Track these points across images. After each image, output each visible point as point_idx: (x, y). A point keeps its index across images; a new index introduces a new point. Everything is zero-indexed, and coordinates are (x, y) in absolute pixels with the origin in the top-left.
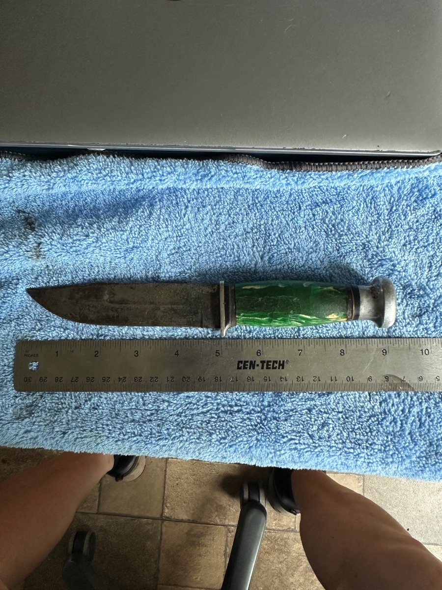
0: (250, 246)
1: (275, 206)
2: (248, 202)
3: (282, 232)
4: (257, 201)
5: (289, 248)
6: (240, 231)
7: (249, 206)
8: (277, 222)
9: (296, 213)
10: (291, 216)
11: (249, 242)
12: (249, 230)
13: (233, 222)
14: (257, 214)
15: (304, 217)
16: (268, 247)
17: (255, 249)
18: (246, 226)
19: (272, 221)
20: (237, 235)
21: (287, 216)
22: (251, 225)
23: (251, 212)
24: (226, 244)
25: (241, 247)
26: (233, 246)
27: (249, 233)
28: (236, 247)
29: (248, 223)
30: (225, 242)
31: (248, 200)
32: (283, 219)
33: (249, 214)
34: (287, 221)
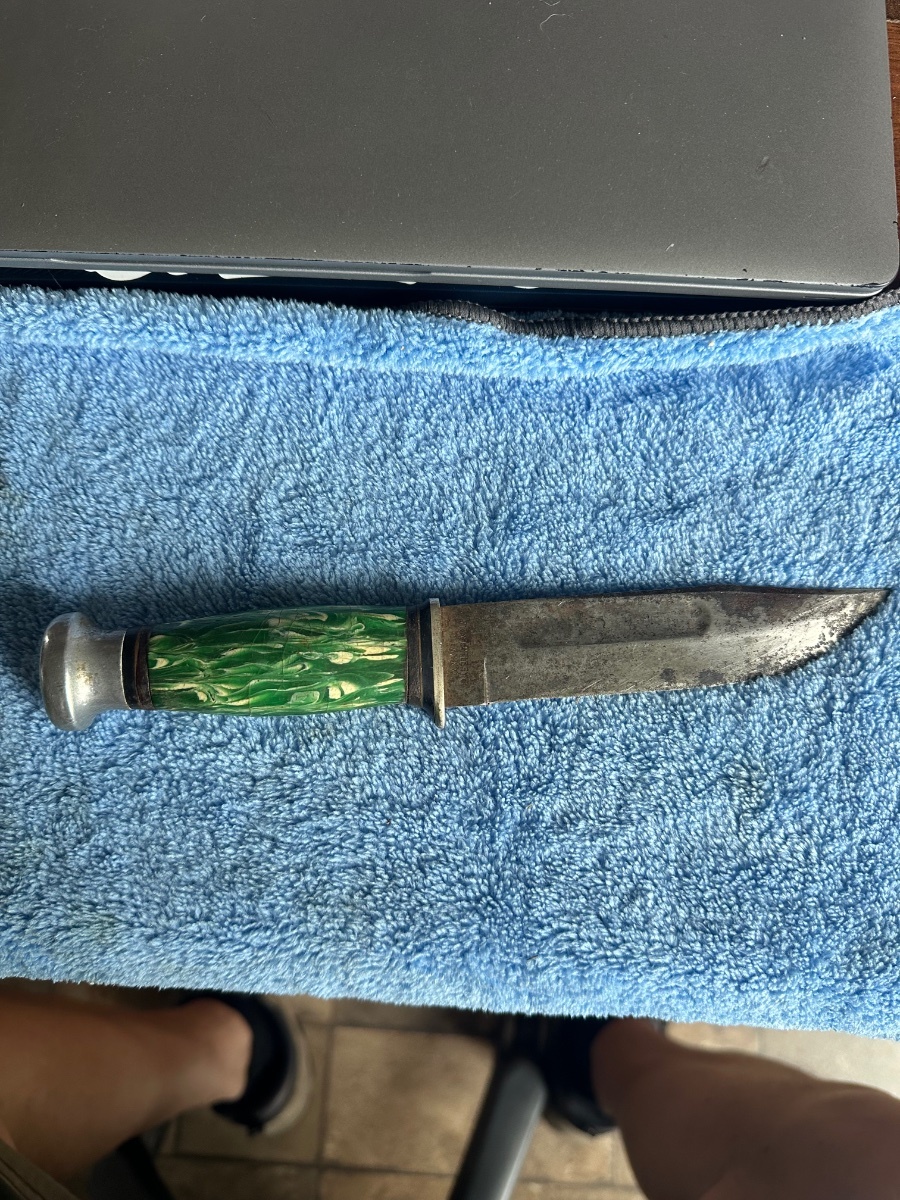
0: (469, 488)
1: (531, 401)
2: (472, 392)
3: (543, 460)
4: (492, 391)
5: (557, 495)
6: (448, 454)
7: (473, 401)
8: (534, 436)
9: (578, 417)
10: (567, 422)
11: (469, 481)
12: (471, 454)
13: (436, 435)
14: (491, 419)
15: (597, 425)
16: (510, 490)
17: (478, 496)
18: (463, 445)
19: (524, 433)
20: (442, 464)
21: (557, 424)
22: (474, 443)
23: (477, 413)
24: (415, 484)
25: (447, 491)
26: (430, 489)
27: (470, 459)
28: (436, 491)
29: (469, 438)
30: (412, 480)
31: (473, 388)
32: (549, 431)
33: (472, 417)
34: (557, 435)
